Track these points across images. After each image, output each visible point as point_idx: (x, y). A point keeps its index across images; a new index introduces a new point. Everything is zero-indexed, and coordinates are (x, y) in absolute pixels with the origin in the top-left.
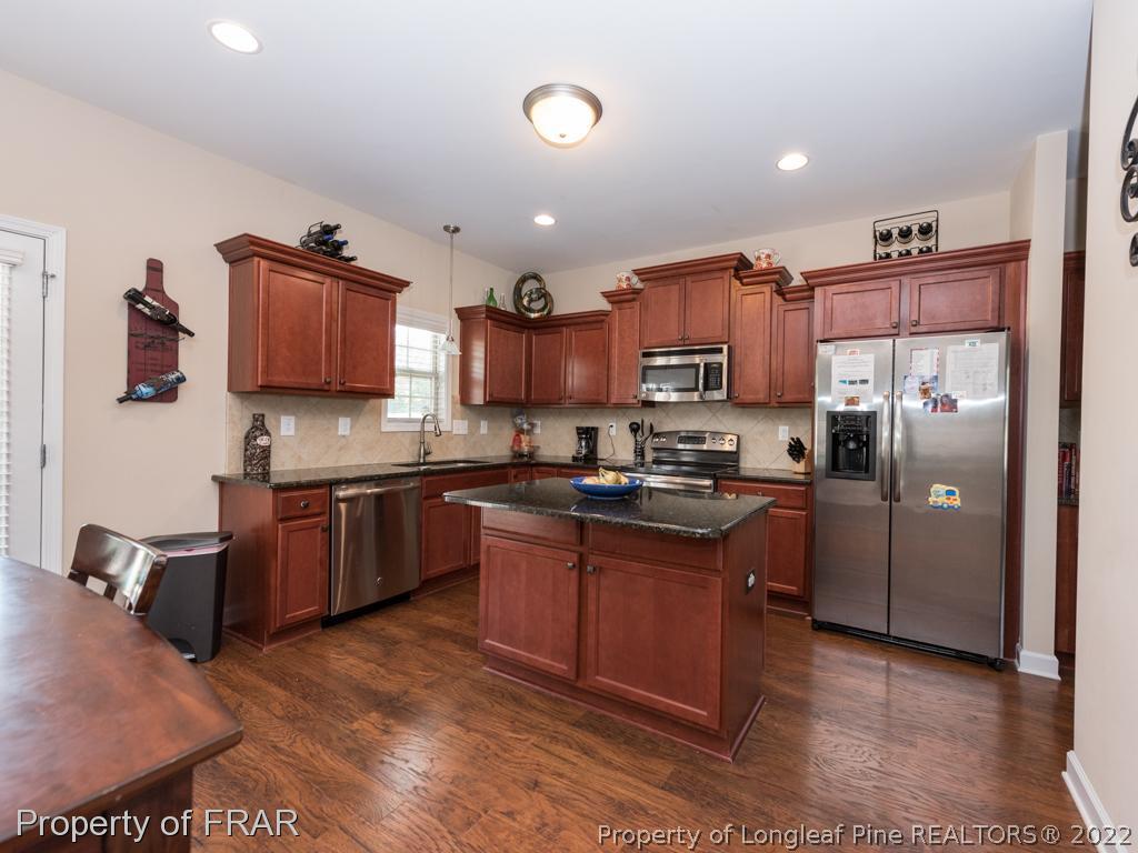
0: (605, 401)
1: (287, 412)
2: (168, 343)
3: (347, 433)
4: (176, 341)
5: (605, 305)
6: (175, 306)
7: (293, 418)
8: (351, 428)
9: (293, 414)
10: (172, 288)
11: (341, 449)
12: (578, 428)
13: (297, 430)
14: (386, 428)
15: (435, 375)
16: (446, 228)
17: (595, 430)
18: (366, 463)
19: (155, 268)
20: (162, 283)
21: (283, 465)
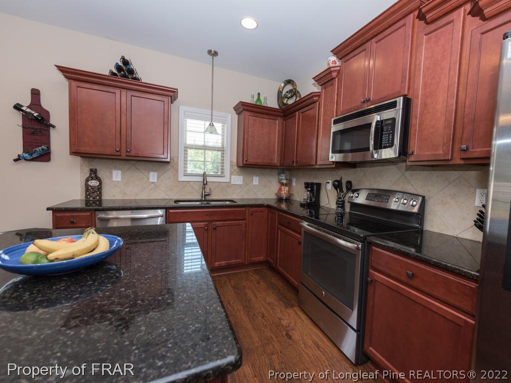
0: (314, 164)
1: (116, 169)
2: (44, 132)
3: (155, 180)
4: (49, 131)
5: (316, 89)
6: (48, 113)
7: (120, 172)
8: (158, 178)
9: (120, 169)
10: (45, 104)
11: (151, 189)
12: (305, 183)
13: (122, 178)
14: (182, 178)
15: (222, 150)
16: (210, 52)
17: (319, 186)
18: (168, 198)
19: (35, 93)
20: (40, 101)
21: (114, 196)
